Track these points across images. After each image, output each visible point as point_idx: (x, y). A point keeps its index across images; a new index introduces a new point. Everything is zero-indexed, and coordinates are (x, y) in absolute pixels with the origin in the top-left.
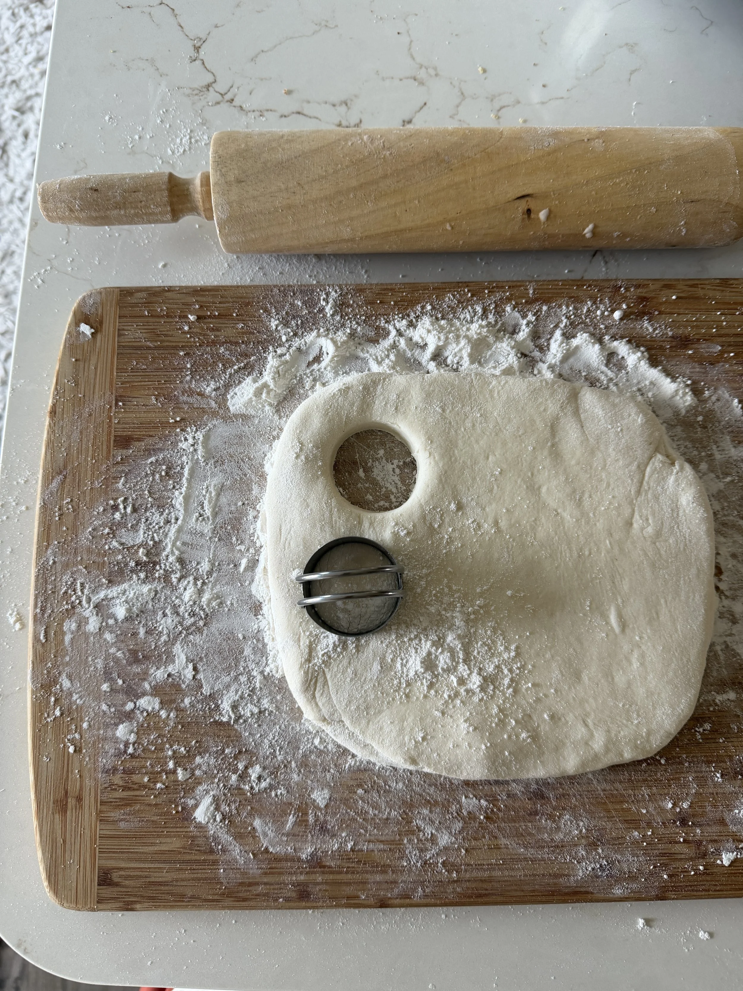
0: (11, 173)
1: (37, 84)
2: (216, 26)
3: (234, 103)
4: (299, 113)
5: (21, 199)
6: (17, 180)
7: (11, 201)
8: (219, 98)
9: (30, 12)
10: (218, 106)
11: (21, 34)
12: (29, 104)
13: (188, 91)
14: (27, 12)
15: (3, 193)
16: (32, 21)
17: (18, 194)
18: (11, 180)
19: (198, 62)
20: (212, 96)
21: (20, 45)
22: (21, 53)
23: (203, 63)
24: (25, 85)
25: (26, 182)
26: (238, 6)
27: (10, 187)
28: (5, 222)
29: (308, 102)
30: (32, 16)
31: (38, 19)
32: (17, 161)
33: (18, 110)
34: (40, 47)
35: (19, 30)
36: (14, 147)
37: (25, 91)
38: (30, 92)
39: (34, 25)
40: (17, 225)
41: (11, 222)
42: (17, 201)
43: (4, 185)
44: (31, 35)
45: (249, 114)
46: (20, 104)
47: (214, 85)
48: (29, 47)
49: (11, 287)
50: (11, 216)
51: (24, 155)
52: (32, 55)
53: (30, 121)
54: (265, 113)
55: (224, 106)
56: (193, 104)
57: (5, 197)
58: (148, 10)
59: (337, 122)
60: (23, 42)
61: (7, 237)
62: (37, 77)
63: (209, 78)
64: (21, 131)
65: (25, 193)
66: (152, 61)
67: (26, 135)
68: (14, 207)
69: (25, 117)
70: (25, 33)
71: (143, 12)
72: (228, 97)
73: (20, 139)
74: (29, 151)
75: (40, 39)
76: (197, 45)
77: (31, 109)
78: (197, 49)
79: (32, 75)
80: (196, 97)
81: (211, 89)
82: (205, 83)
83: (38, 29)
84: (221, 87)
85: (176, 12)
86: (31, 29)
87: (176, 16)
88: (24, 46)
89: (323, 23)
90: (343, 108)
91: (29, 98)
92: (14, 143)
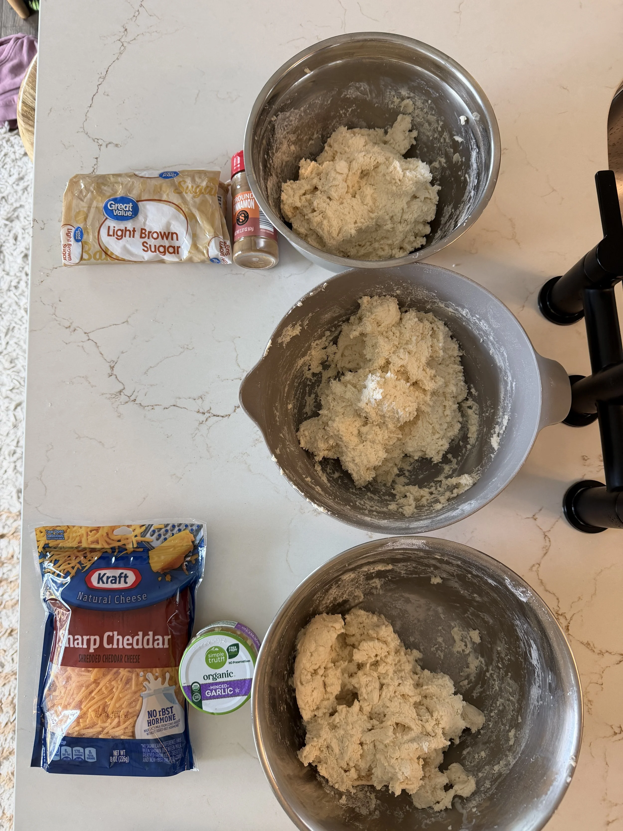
0: (7, 268)
1: (20, 198)
2: (122, 353)
3: (136, 402)
4: (174, 406)
5: (16, 287)
6: (12, 273)
7: (9, 290)
8: (127, 399)
9: (11, 142)
10: (127, 404)
11: (5, 161)
12: (16, 214)
13: (108, 396)
14: (9, 143)
15: (2, 284)
16: (13, 150)
17: (14, 284)
18: (8, 274)
19: (113, 377)
20: (123, 398)
21: (6, 169)
22: (6, 175)
23: (116, 377)
24: (11, 199)
25: (18, 274)
26: (134, 338)
27: (8, 278)
28: (5, 306)
29: (180, 398)
30: (12, 146)
31: (17, 148)
32: (11, 258)
33: (7, 220)
34: (20, 169)
35: (4, 158)
36: (7, 249)
37: (12, 204)
38: (16, 205)
39: (14, 153)
40: (15, 307)
41: (10, 306)
42: (13, 288)
43: (2, 277)
44: (13, 161)
45: (146, 408)
46: (9, 215)
47: (124, 391)
48: (12, 169)
49: (14, 354)
50: (10, 301)
51: (15, 253)
52: (16, 176)
53: (17, 226)
54: (155, 407)
55: (131, 404)
56: (112, 404)
57: (5, 287)
58: (81, 344)
59: (197, 410)
60: (7, 166)
61: (7, 317)
62: (20, 193)
63: (121, 387)
64: (11, 235)
65: (18, 283)
66: (86, 378)
67: (16, 239)
68: (11, 294)
69: (13, 224)
70: (8, 160)
71: (78, 346)
72: (132, 398)
73: (12, 241)
74: (18, 251)
75: (19, 163)
76: (112, 366)
77: (18, 217)
78: (112, 368)
79: (16, 192)
80: (114, 400)
81: (122, 393)
82: (118, 390)
83: (18, 156)
84: (128, 392)
85: (98, 345)
86: (13, 156)
87: (98, 347)
88: (8, 169)
89: (186, 346)
90: (200, 401)
91: (15, 210)
92: (7, 245)
